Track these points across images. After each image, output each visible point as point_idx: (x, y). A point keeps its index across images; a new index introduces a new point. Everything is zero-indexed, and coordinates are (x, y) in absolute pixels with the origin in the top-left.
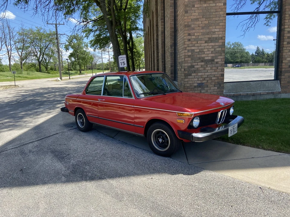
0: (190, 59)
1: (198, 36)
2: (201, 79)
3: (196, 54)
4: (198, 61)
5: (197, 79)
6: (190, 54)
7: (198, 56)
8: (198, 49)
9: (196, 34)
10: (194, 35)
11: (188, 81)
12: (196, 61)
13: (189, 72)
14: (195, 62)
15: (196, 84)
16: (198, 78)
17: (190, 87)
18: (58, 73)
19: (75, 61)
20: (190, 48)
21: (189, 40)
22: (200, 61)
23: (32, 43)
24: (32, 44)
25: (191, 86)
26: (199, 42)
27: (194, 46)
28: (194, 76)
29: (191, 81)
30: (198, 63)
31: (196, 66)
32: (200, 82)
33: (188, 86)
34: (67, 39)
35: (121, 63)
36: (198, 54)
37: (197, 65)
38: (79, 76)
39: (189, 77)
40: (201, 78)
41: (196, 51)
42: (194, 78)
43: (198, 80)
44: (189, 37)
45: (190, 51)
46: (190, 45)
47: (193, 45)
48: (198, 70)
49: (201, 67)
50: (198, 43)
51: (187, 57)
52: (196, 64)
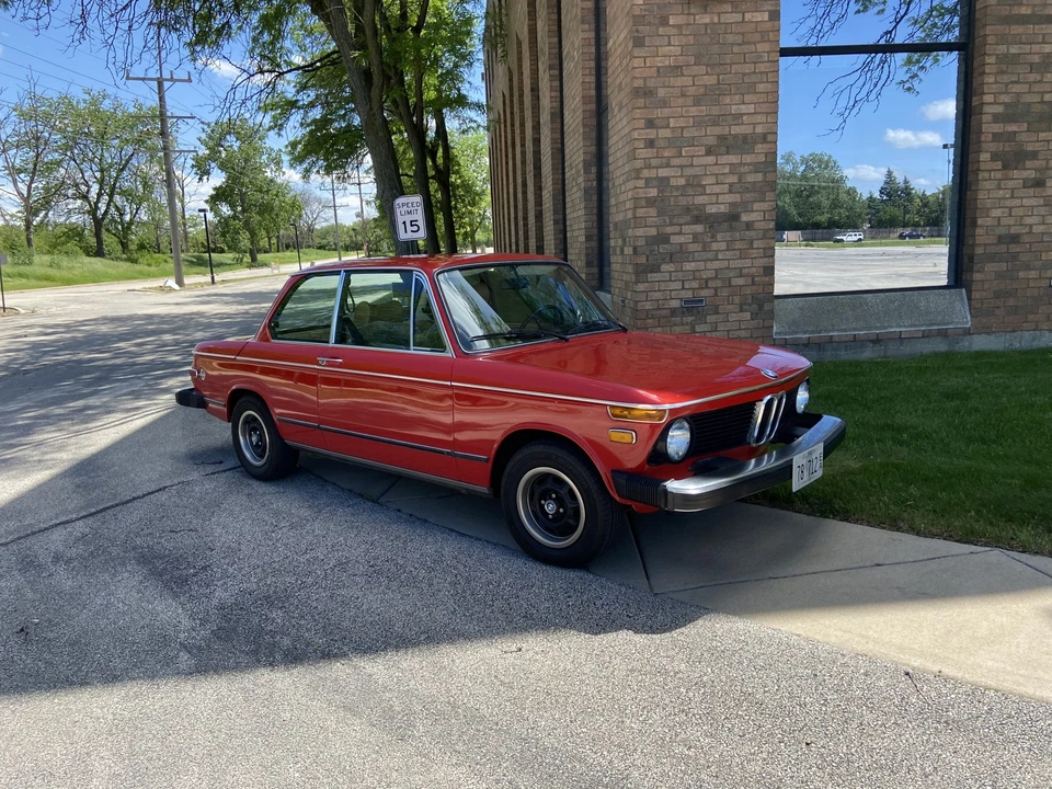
0: (653, 211)
1: (682, 128)
2: (695, 285)
3: (675, 194)
4: (682, 221)
5: (678, 285)
6: (653, 192)
7: (683, 201)
8: (682, 176)
9: (672, 123)
10: (668, 126)
11: (647, 292)
12: (675, 221)
13: (651, 258)
14: (671, 224)
15: (675, 304)
16: (683, 282)
17: (654, 312)
18: (169, 260)
19: (234, 217)
20: (653, 173)
21: (650, 143)
22: (688, 218)
23: (71, 149)
24: (69, 154)
25: (658, 309)
26: (686, 152)
27: (668, 165)
28: (668, 274)
29: (659, 290)
30: (681, 225)
31: (677, 237)
32: (689, 295)
33: (647, 311)
34: (204, 136)
35: (404, 223)
36: (682, 195)
37: (680, 233)
38: (248, 271)
39: (653, 277)
40: (694, 279)
41: (673, 182)
42: (670, 280)
43: (683, 288)
44: (651, 133)
45: (655, 183)
46: (654, 162)
47: (664, 160)
48: (681, 251)
49: (693, 242)
50: (680, 155)
51: (644, 203)
52: (677, 229)
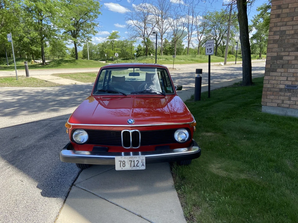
0: (276, 46)
1: (295, 8)
2: (293, 79)
3: (288, 38)
4: (290, 50)
5: (285, 78)
6: (277, 37)
7: (292, 41)
8: (292, 30)
9: (290, 6)
10: (288, 8)
11: (269, 80)
12: (287, 50)
13: (272, 66)
14: (284, 51)
15: (282, 86)
16: (287, 77)
17: (271, 89)
20: (278, 29)
21: (278, 16)
22: (293, 49)
23: (214, 26)
25: (274, 87)
26: (296, 18)
27: (286, 25)
28: (280, 73)
29: (275, 80)
30: (289, 52)
31: (287, 57)
32: (290, 83)
33: (268, 88)
36: (292, 38)
37: (288, 55)
39: (272, 74)
40: (293, 76)
41: (287, 33)
42: (281, 76)
43: (287, 80)
44: (279, 11)
45: (278, 33)
46: (279, 24)
47: (284, 23)
48: (288, 63)
49: (295, 60)
50: (293, 20)
51: (272, 42)
52: (287, 54)
